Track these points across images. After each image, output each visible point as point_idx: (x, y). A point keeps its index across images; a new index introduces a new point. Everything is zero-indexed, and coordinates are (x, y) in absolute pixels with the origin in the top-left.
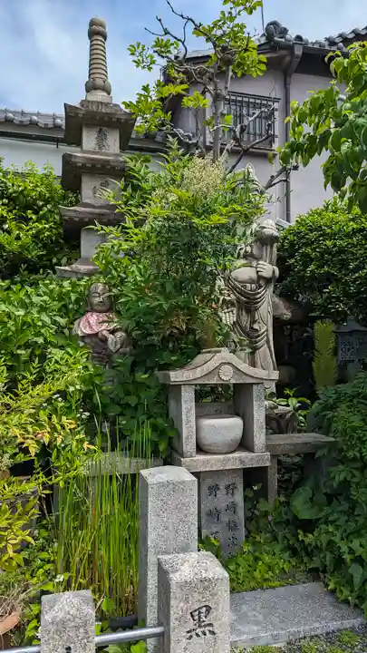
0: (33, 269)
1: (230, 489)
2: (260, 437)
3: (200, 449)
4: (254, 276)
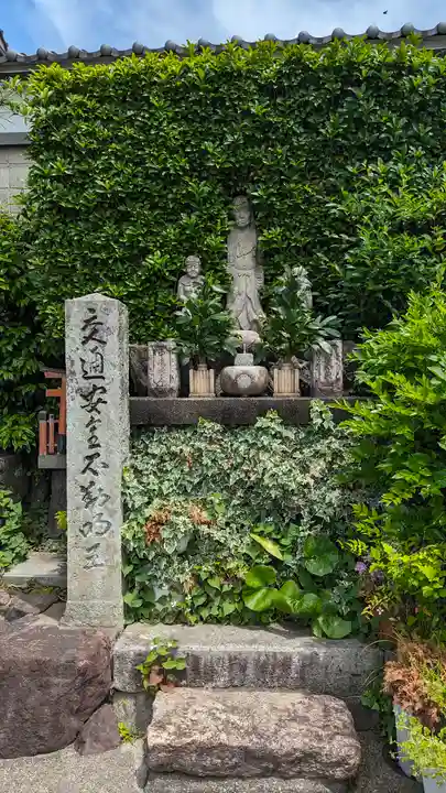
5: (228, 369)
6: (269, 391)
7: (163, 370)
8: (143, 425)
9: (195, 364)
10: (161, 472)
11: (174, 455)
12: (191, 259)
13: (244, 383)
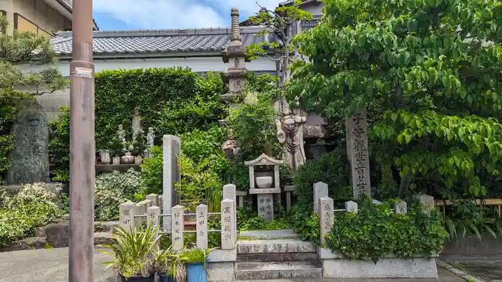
0: (209, 121)
1: (268, 200)
2: (277, 184)
3: (256, 187)
4: (293, 122)
5: (123, 157)
6: (134, 162)
7: (106, 157)
8: (99, 172)
9: (114, 156)
10: (103, 184)
11: (107, 180)
12: (120, 125)
13: (126, 160)
